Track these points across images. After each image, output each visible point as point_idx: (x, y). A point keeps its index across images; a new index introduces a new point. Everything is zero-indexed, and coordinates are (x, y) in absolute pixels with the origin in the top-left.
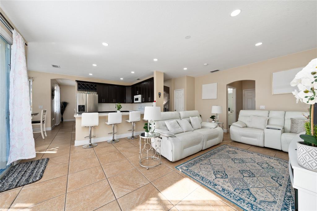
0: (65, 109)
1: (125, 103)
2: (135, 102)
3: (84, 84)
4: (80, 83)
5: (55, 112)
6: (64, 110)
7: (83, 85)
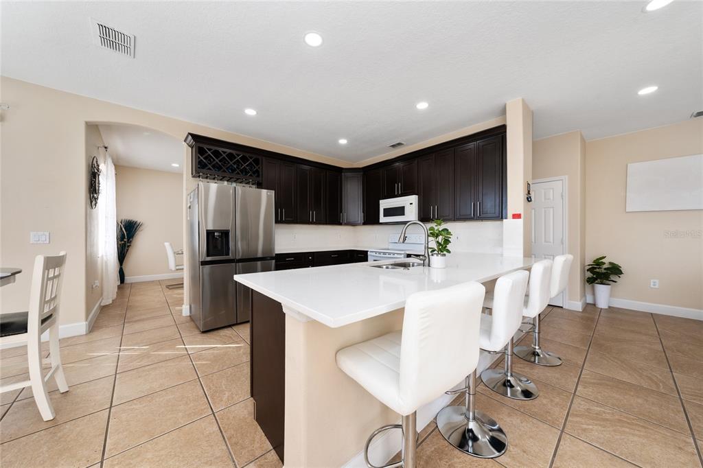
0: (131, 242)
1: (340, 224)
2: (382, 219)
3: (221, 150)
4: (205, 147)
5: (100, 255)
6: (128, 246)
7: (217, 154)
